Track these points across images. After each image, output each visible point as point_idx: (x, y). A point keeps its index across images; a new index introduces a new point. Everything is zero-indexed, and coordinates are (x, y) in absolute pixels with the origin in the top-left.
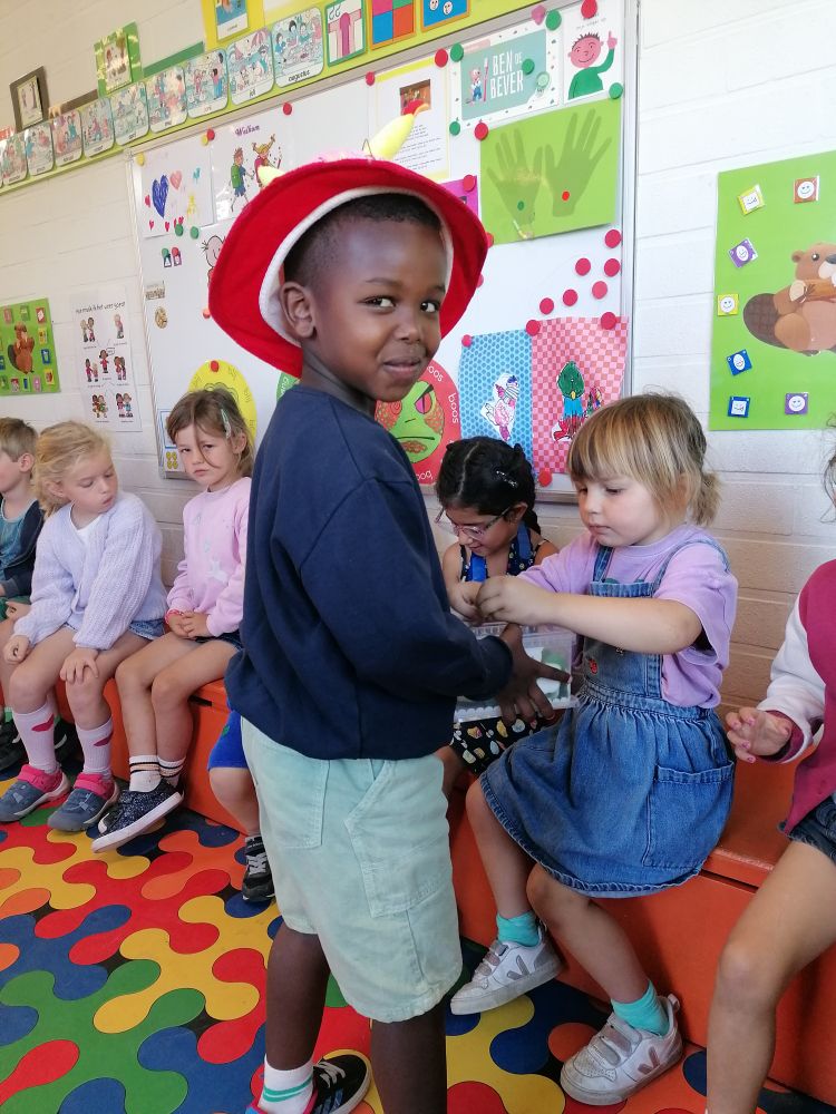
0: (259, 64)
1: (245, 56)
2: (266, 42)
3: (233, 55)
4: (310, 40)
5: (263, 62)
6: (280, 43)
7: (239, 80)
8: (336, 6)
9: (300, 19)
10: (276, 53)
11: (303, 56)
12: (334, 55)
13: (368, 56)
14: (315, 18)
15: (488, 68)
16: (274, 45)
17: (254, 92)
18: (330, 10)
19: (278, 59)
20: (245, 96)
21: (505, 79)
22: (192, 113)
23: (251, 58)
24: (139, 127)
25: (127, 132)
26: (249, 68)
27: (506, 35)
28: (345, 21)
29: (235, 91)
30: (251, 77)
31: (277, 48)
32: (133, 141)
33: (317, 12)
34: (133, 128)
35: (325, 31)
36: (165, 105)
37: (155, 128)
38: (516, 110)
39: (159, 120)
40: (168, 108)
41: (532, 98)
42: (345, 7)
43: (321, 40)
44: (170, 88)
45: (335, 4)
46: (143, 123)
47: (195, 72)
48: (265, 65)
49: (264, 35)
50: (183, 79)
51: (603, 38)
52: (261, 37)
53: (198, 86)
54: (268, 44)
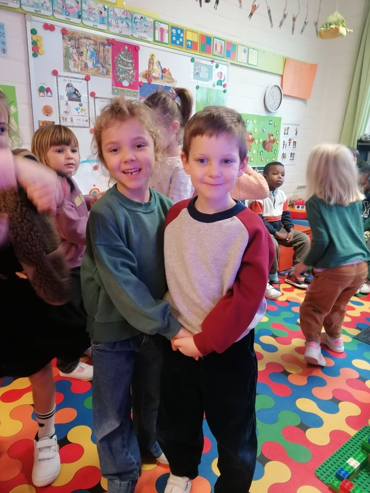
0: (124, 22)
1: (118, 16)
3: (112, 12)
4: (148, 28)
5: (127, 24)
6: (136, 21)
7: (113, 22)
8: (159, 23)
9: (145, 18)
10: (133, 24)
11: (145, 32)
12: (157, 39)
13: (169, 46)
14: (151, 22)
15: (200, 69)
16: (133, 20)
17: (121, 32)
18: (156, 22)
19: (134, 26)
20: (117, 31)
21: (204, 74)
22: (85, 22)
23: (121, 18)
24: (44, 9)
25: (32, 6)
26: (120, 21)
27: (205, 62)
28: (162, 30)
29: (111, 26)
30: (120, 25)
31: (134, 22)
32: (37, 14)
33: (152, 21)
34: (38, 7)
35: (155, 28)
36: (66, 9)
37: (57, 16)
38: (206, 83)
39: (61, 14)
40: (68, 12)
41: (209, 81)
42: (162, 25)
43: (152, 31)
44: (70, 3)
45: (158, 22)
46: (47, 9)
47: (88, 6)
48: (128, 26)
49: (129, 14)
50: (80, 4)
51: (223, 74)
52: (127, 13)
53: (90, 13)
54: (130, 18)
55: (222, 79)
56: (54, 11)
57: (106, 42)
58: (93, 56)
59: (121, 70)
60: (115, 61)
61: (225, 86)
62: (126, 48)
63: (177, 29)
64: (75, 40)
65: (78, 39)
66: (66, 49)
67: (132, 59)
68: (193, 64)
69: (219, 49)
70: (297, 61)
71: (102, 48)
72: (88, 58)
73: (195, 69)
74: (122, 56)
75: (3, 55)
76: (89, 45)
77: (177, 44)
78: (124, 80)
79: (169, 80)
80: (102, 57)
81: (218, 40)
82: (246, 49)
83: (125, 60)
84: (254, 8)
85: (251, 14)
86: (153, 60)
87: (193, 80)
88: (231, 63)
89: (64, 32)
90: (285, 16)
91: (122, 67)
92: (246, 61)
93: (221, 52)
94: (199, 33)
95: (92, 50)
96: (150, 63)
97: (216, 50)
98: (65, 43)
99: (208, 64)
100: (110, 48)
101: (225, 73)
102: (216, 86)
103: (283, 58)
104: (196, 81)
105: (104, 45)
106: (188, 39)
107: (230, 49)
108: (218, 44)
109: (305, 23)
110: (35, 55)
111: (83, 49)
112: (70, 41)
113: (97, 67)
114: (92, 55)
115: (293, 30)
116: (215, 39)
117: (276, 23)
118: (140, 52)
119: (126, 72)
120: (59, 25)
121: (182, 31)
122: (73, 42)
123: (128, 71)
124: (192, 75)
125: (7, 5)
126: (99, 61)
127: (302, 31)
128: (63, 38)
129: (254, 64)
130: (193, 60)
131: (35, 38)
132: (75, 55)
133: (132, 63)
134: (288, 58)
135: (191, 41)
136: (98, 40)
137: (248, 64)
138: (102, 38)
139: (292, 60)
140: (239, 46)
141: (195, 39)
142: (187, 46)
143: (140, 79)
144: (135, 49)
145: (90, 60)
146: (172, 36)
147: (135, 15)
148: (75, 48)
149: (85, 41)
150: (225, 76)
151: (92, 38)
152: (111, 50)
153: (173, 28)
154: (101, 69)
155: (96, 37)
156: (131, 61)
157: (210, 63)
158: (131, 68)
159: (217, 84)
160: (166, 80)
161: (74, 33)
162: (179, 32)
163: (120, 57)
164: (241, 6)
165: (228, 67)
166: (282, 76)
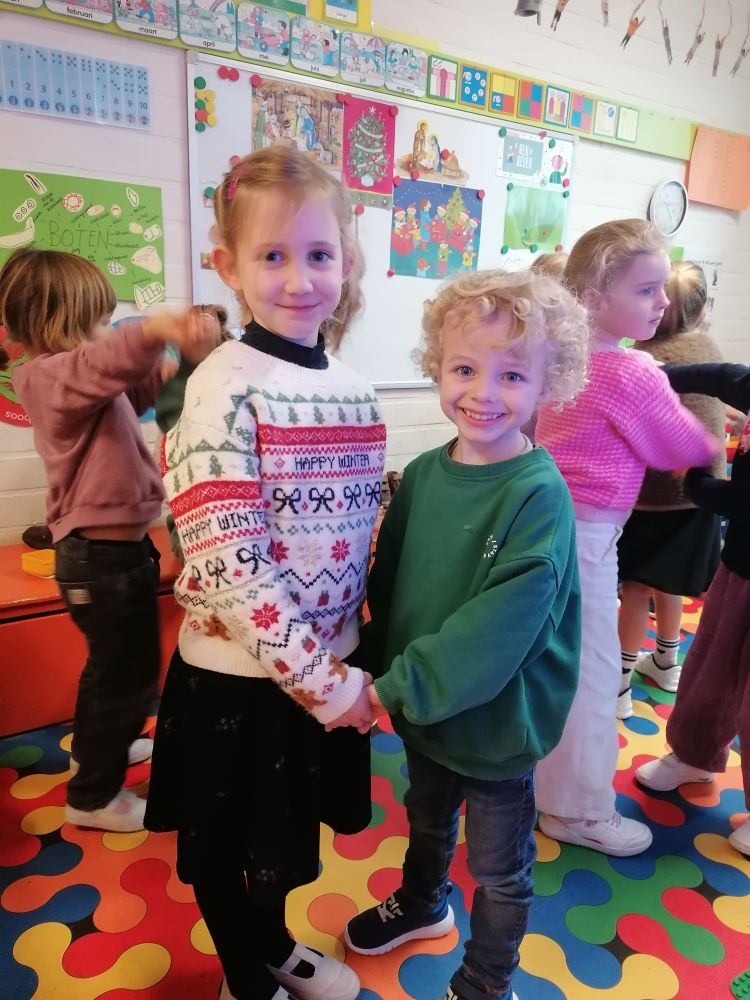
0: (371, 61)
1: (360, 48)
2: (382, 50)
3: (348, 41)
4: (417, 71)
5: (377, 63)
6: (393, 57)
7: (350, 61)
8: (439, 61)
9: (412, 52)
10: (389, 63)
11: (410, 78)
12: (434, 91)
13: (456, 105)
14: (423, 58)
15: (517, 149)
16: (388, 56)
17: (364, 80)
18: (434, 59)
19: (389, 68)
20: (355, 78)
21: (524, 159)
22: (296, 63)
23: (365, 53)
24: (221, 41)
25: (200, 35)
26: (362, 59)
27: (527, 137)
28: (444, 74)
29: (345, 69)
30: (363, 67)
31: (390, 60)
32: (207, 49)
33: (425, 55)
34: (211, 36)
35: (429, 71)
36: (262, 38)
37: (244, 51)
38: (527, 178)
39: (251, 47)
40: (265, 43)
41: (535, 175)
42: (445, 65)
43: (425, 76)
44: (271, 28)
45: (438, 58)
46: (227, 39)
47: (304, 30)
48: (378, 66)
49: (380, 43)
50: (288, 28)
51: (564, 160)
52: (377, 43)
53: (306, 44)
54: (383, 52)
55: (562, 171)
56: (239, 42)
57: (334, 100)
58: (308, 128)
59: (360, 155)
60: (349, 137)
61: (566, 184)
62: (373, 110)
63: (473, 71)
64: (276, 98)
65: (282, 96)
66: (258, 115)
67: (383, 132)
68: (503, 139)
69: (557, 109)
70: (720, 132)
71: (325, 112)
72: (298, 131)
73: (506, 151)
74: (362, 127)
75: (142, 128)
76: (302, 107)
77: (472, 101)
78: (365, 173)
79: (453, 174)
80: (326, 129)
81: (557, 92)
82: (615, 108)
83: (369, 134)
84: (635, 24)
85: (627, 38)
86: (423, 133)
87: (501, 173)
88: (581, 138)
89: (256, 81)
90: (699, 39)
91: (363, 148)
92: (612, 134)
93: (562, 116)
94: (519, 78)
95: (307, 117)
96: (416, 139)
97: (551, 111)
98: (256, 104)
99: (533, 140)
100: (341, 112)
101: (567, 157)
102: (549, 184)
103: (692, 125)
104: (508, 174)
105: (329, 105)
106: (494, 90)
107: (580, 109)
108: (555, 100)
109: (743, 51)
110: (200, 128)
111: (290, 115)
112: (265, 99)
113: (315, 149)
114: (306, 127)
115: (715, 67)
116: (550, 89)
117: (680, 54)
118: (399, 119)
119: (369, 158)
120: (247, 69)
121: (484, 74)
122: (271, 102)
123: (374, 158)
124: (500, 163)
125: (154, 35)
126: (318, 137)
127: (735, 69)
128: (254, 94)
129: (628, 139)
130: (502, 133)
131: (202, 94)
132: (273, 127)
133: (381, 141)
134: (702, 125)
135: (501, 95)
136: (320, 98)
137: (617, 139)
138: (327, 92)
139: (711, 129)
140: (599, 103)
141: (511, 89)
142: (494, 105)
143: (396, 173)
144: (388, 113)
145: (302, 135)
146: (464, 86)
147: (392, 47)
148: (276, 113)
149: (294, 98)
150: (567, 164)
151: (308, 92)
152: (342, 116)
153: (466, 69)
154: (323, 153)
155: (315, 90)
156: (381, 136)
157: (537, 139)
158: (380, 151)
159: (551, 181)
160: (448, 172)
161: (273, 84)
162: (478, 76)
163: (358, 129)
164: (606, 20)
165: (574, 145)
166: (688, 163)
